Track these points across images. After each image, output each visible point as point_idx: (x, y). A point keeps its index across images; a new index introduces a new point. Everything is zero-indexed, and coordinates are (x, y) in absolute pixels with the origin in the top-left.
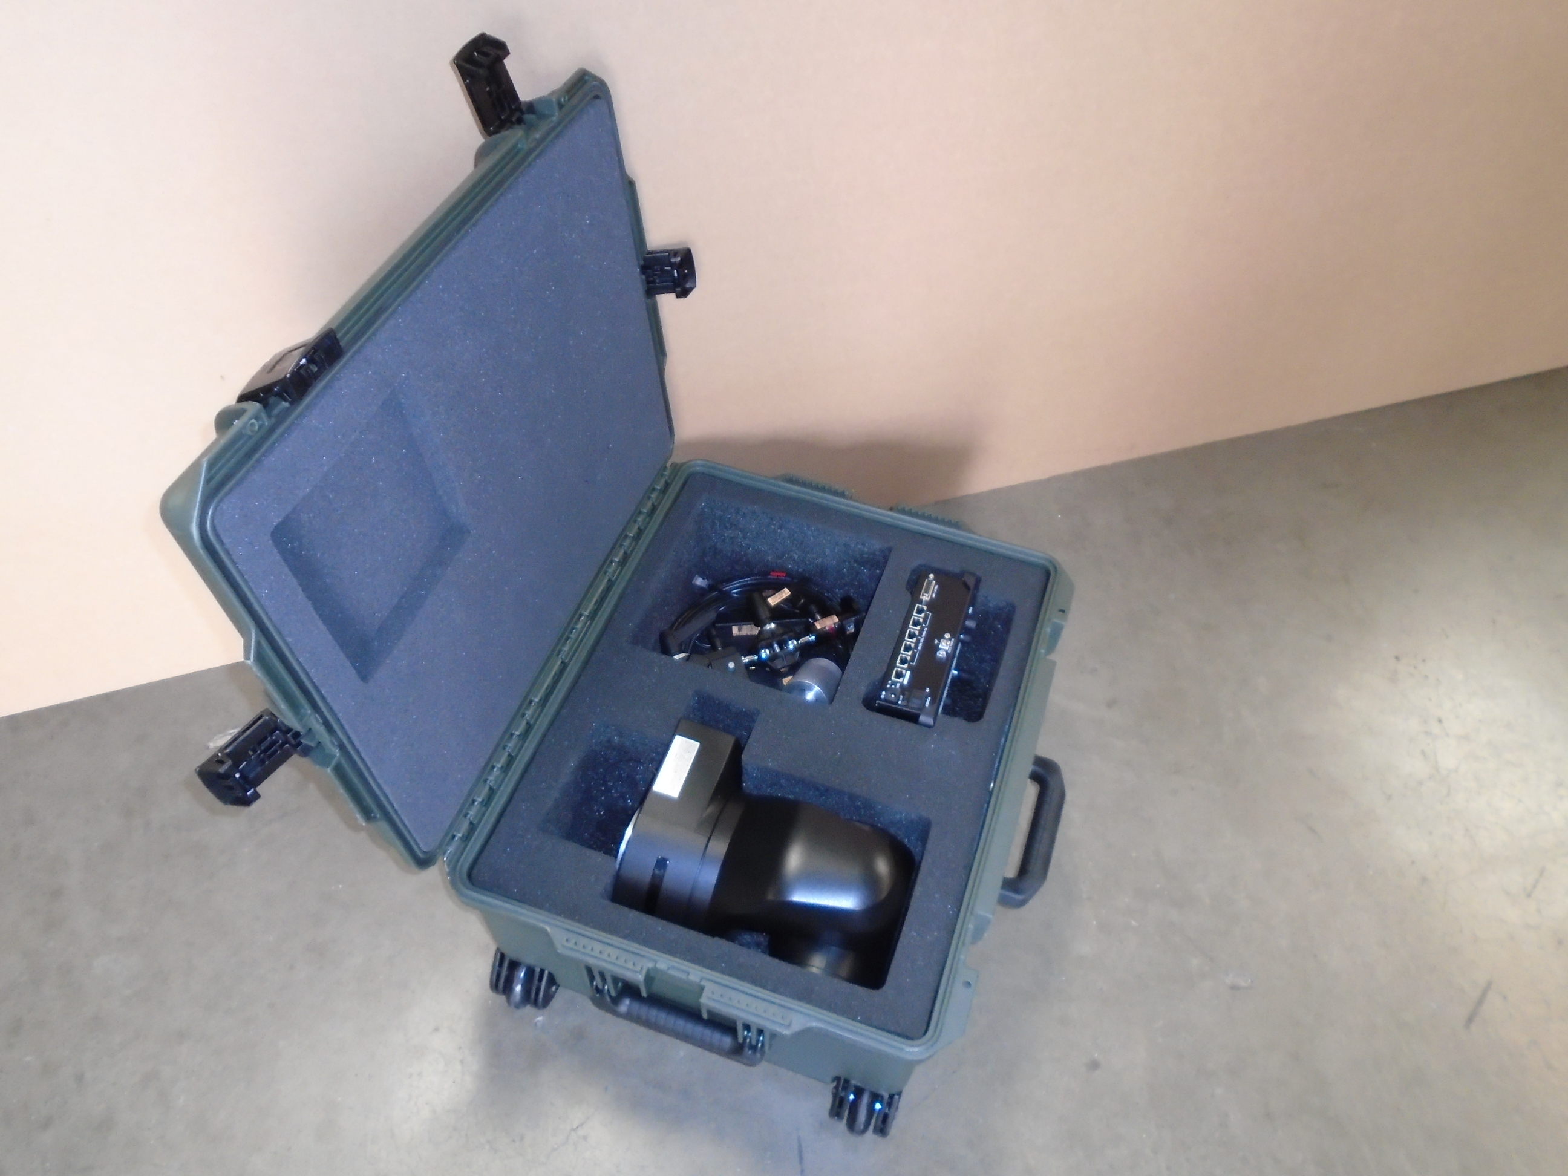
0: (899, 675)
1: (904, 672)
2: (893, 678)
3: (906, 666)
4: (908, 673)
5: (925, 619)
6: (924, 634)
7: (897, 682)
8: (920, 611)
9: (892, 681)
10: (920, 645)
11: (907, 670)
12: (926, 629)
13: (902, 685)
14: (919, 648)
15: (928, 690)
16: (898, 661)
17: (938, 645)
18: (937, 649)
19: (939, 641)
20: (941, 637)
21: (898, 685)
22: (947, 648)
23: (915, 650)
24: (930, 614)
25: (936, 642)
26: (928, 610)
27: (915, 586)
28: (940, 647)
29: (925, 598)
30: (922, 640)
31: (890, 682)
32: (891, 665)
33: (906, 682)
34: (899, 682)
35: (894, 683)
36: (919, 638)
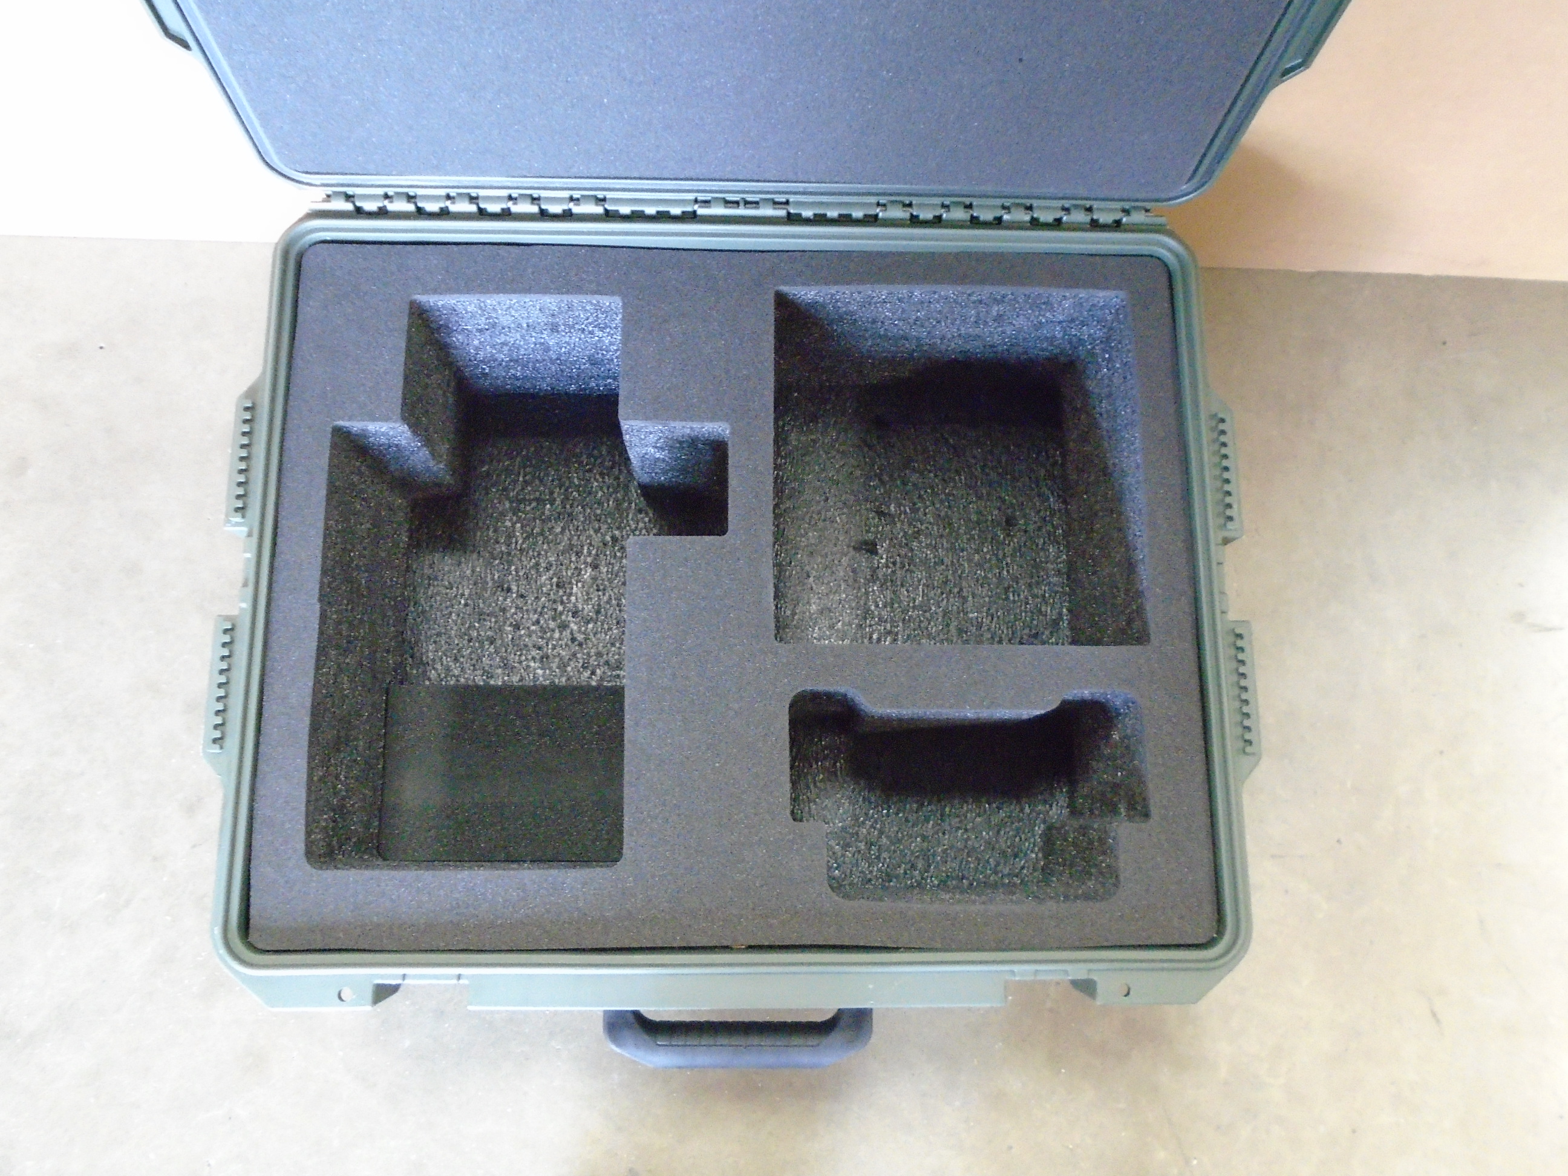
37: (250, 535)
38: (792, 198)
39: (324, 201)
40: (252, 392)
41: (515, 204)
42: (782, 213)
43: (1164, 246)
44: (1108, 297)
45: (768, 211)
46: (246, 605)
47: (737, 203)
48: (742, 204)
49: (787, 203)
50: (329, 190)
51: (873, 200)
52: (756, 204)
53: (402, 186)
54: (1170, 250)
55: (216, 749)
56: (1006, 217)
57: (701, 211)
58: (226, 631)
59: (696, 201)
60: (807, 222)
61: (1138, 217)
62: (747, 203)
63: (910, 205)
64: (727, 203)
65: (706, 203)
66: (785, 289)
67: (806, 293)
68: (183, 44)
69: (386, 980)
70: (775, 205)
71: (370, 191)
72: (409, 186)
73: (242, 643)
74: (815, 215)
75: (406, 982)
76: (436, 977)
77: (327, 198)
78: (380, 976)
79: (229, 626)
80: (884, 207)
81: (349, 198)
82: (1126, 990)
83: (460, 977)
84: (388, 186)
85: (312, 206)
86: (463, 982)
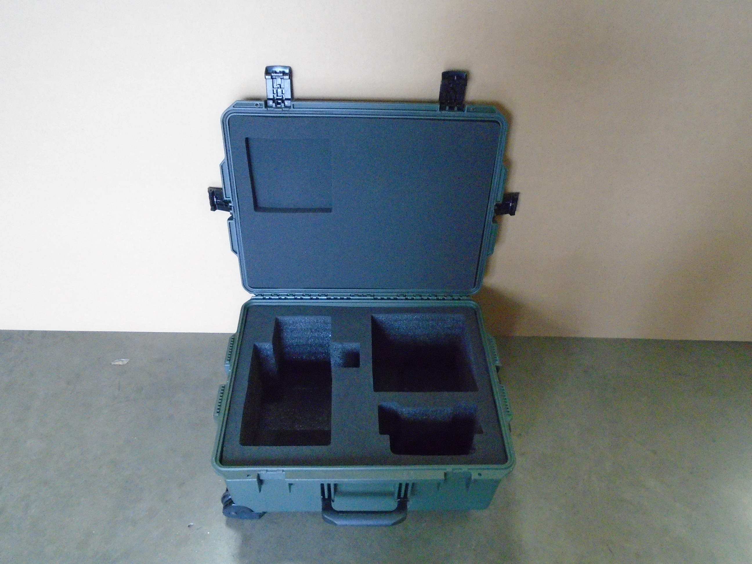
38: (375, 294)
39: (255, 296)
40: (234, 335)
42: (373, 297)
43: (472, 304)
45: (369, 298)
46: (228, 382)
47: (361, 296)
48: (362, 296)
50: (257, 294)
51: (396, 294)
52: (366, 296)
53: (276, 292)
54: (473, 304)
55: (217, 415)
56: (430, 298)
57: (352, 298)
58: (223, 387)
59: (350, 295)
60: (379, 300)
61: (464, 297)
62: (364, 296)
63: (405, 296)
64: (358, 296)
65: (353, 296)
66: (374, 315)
67: (381, 317)
68: (236, 253)
69: (261, 472)
70: (371, 296)
71: (267, 292)
72: (278, 292)
73: (226, 391)
74: (381, 298)
75: (267, 473)
76: (276, 471)
77: (257, 296)
78: (260, 471)
79: (223, 386)
80: (399, 296)
81: (262, 296)
82: (480, 475)
83: (283, 471)
84: (272, 292)
85: (253, 297)
86: (284, 473)
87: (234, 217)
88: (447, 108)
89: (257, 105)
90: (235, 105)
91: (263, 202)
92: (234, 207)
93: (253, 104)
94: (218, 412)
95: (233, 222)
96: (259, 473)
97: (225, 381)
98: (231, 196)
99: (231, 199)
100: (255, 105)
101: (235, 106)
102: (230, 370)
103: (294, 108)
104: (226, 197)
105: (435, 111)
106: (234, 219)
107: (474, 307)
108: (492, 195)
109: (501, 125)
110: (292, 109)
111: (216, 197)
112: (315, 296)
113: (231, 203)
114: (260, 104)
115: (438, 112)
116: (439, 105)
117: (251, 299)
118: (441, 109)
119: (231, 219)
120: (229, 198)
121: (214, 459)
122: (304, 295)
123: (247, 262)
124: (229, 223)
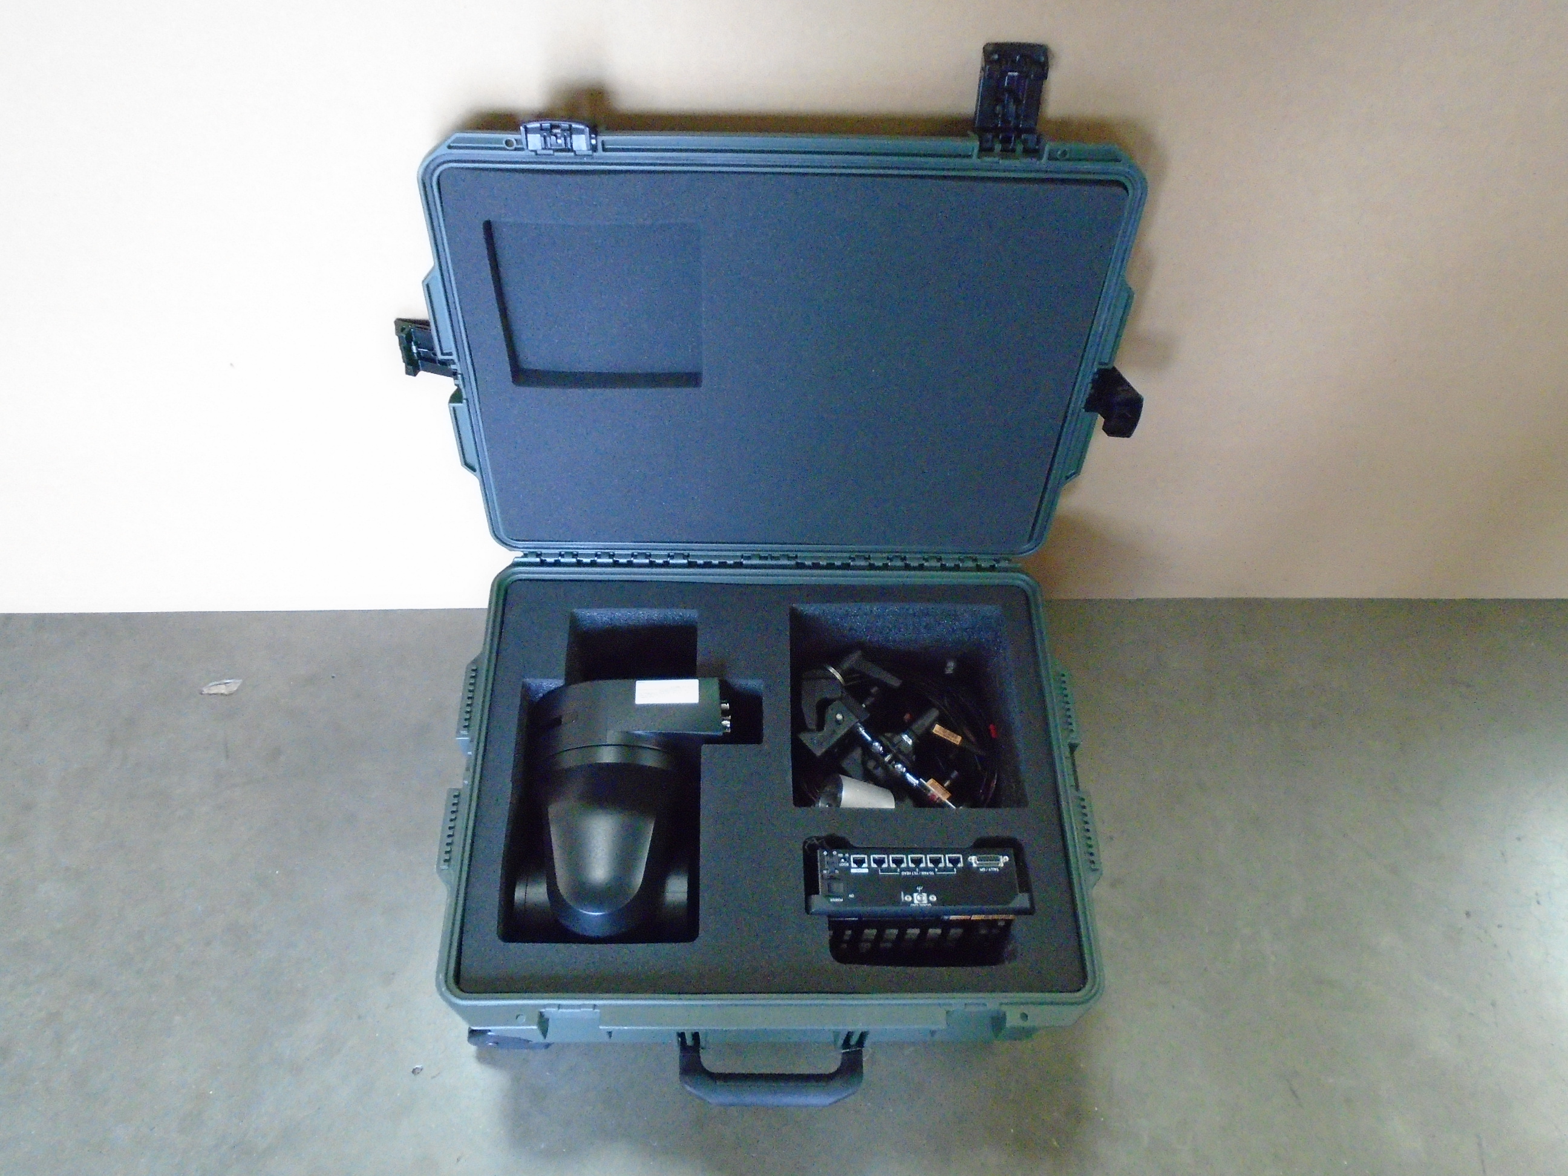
0: (859, 863)
1: (865, 865)
2: (852, 857)
3: (874, 865)
4: (866, 871)
5: (945, 869)
6: (923, 873)
7: (849, 861)
8: (954, 862)
9: (849, 858)
10: (909, 873)
11: (869, 867)
12: (932, 873)
13: (850, 867)
14: (903, 873)
15: (851, 896)
16: (876, 856)
17: (917, 891)
18: (911, 891)
19: (922, 892)
20: (928, 891)
21: (847, 864)
22: (916, 901)
23: (899, 870)
24: (955, 873)
25: (919, 889)
26: (959, 870)
27: (985, 845)
28: (915, 895)
29: (973, 859)
30: (916, 873)
31: (847, 855)
32: (868, 851)
33: (853, 871)
34: (850, 864)
35: (847, 860)
36: (917, 870)
37: (472, 741)
38: (799, 554)
39: (522, 557)
40: (475, 662)
41: (635, 558)
42: (793, 562)
43: (1019, 580)
44: (990, 610)
45: (785, 562)
46: (467, 783)
47: (766, 558)
48: (769, 558)
49: (796, 557)
50: (527, 551)
51: (848, 555)
52: (777, 558)
53: (571, 548)
54: (1024, 582)
55: (445, 867)
56: (926, 564)
57: (745, 562)
58: (455, 796)
59: (742, 557)
60: (809, 567)
61: (1004, 564)
62: (773, 558)
63: (869, 559)
64: (761, 558)
65: (749, 558)
66: (795, 605)
67: (810, 609)
68: (472, 469)
69: (547, 1009)
70: (789, 558)
71: (551, 551)
72: (574, 548)
73: (463, 808)
74: (813, 564)
75: (560, 1010)
76: (580, 1007)
77: (525, 555)
78: (545, 1006)
79: (457, 794)
80: (853, 559)
81: (538, 555)
82: (1025, 1016)
83: (595, 1006)
84: (562, 548)
85: (516, 560)
86: (597, 1010)
87: (464, 396)
88: (998, 147)
89: (508, 143)
90: (451, 143)
91: (533, 358)
92: (462, 375)
93: (499, 141)
94: (446, 861)
95: (461, 406)
96: (543, 1010)
97: (460, 779)
98: (455, 353)
99: (454, 357)
100: (504, 142)
101: (452, 145)
102: (470, 753)
103: (604, 150)
104: (443, 354)
105: (969, 156)
106: (464, 401)
107: (1026, 587)
108: (1090, 354)
109: (1130, 192)
110: (600, 153)
111: (416, 344)
112: (660, 557)
113: (454, 363)
114: (516, 140)
115: (975, 160)
116: (979, 143)
117: (516, 564)
118: (984, 150)
119: (456, 397)
120: (450, 354)
121: (441, 976)
122: (635, 554)
123: (500, 490)
124: (454, 408)
